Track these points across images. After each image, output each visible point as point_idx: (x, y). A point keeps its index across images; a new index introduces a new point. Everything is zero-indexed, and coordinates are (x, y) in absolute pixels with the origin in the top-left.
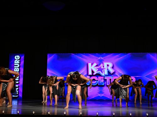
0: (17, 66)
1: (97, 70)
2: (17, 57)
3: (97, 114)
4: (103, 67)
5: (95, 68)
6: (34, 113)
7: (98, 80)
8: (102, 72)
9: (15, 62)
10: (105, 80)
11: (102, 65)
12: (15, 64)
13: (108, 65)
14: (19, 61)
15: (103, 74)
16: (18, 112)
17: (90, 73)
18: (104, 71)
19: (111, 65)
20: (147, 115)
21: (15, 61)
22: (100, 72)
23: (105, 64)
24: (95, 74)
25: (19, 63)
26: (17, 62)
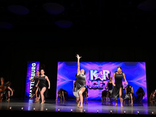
0: (34, 71)
1: (98, 76)
2: (34, 65)
3: (98, 111)
4: (102, 73)
5: (96, 74)
6: (47, 110)
7: (98, 84)
8: (101, 78)
9: (32, 69)
10: (104, 84)
11: (101, 72)
12: (32, 70)
13: (106, 73)
14: (35, 67)
15: (102, 80)
16: (34, 109)
17: (92, 78)
18: (103, 77)
19: (108, 72)
20: (138, 112)
21: (32, 67)
22: (100, 77)
23: (104, 71)
24: (95, 79)
25: (35, 69)
26: (33, 68)
